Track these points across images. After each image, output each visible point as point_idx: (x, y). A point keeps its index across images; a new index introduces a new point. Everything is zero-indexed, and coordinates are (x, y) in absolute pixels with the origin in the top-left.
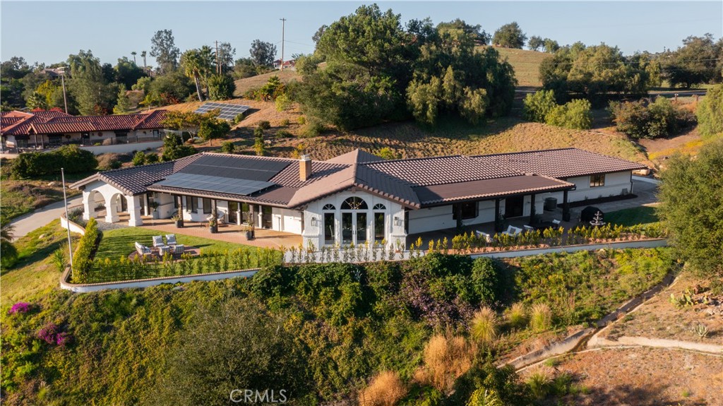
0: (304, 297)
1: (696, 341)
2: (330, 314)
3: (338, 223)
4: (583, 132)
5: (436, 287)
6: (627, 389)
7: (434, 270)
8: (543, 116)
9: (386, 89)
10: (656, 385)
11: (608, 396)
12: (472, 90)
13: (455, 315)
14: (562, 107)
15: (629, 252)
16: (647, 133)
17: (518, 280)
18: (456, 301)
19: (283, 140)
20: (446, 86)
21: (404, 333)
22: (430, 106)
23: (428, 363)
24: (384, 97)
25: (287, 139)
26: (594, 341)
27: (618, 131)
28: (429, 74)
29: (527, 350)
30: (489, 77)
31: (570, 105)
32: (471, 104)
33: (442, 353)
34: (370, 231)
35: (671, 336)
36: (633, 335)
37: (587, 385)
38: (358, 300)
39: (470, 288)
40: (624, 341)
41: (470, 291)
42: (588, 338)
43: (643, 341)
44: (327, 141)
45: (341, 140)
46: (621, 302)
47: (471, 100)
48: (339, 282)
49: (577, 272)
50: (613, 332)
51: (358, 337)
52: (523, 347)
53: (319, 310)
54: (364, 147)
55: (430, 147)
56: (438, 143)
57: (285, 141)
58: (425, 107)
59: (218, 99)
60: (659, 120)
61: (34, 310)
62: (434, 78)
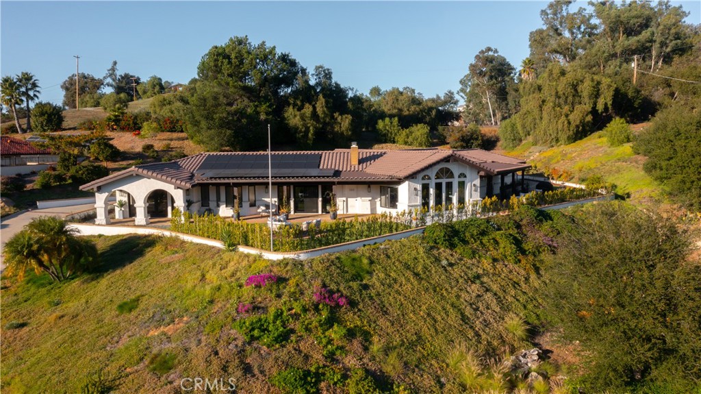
0: (475, 245)
2: (504, 256)
3: (432, 191)
8: (394, 138)
9: (267, 114)
12: (341, 116)
14: (407, 131)
22: (311, 128)
24: (267, 120)
28: (302, 101)
31: (413, 128)
32: (340, 127)
34: (455, 199)
38: (513, 244)
47: (341, 124)
48: (488, 232)
53: (495, 254)
58: (307, 129)
59: (45, 131)
61: (281, 280)
62: (307, 105)
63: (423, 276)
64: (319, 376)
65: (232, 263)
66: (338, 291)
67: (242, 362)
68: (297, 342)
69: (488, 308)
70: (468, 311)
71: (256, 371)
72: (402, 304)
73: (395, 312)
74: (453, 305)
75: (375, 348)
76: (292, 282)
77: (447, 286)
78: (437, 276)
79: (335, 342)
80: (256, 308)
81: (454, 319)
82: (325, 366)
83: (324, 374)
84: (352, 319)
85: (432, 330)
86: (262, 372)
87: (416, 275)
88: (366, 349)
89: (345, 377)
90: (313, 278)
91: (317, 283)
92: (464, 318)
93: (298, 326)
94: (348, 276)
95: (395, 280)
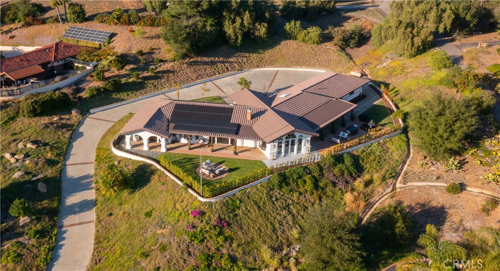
0: (293, 185)
1: (433, 182)
2: (306, 191)
3: (283, 145)
4: (320, 47)
5: (336, 170)
6: (419, 204)
7: (333, 164)
8: (296, 36)
9: (211, 25)
10: (427, 201)
11: (414, 208)
12: (260, 25)
13: (347, 182)
14: (305, 31)
15: (391, 140)
16: (349, 45)
17: (361, 162)
18: (345, 176)
19: (159, 65)
20: (246, 23)
21: (334, 193)
22: (240, 37)
23: (348, 204)
24: (211, 31)
25: (162, 64)
26: (398, 185)
27: (335, 45)
28: (235, 16)
29: (378, 193)
30: (267, 15)
31: (309, 29)
32: (259, 33)
33: (353, 200)
34: (296, 147)
35: (424, 181)
36: (411, 181)
37: (405, 204)
38: (313, 183)
39: (347, 168)
40: (409, 184)
41: (348, 171)
42: (395, 184)
43: (415, 184)
44: (186, 63)
45: (193, 61)
46: (399, 166)
47: (259, 30)
48: (303, 176)
49: (378, 153)
50: (405, 181)
51: (320, 198)
52: (376, 192)
53: (302, 190)
54: (207, 65)
55: (240, 60)
56: (243, 57)
57: (161, 65)
58: (237, 38)
59: (76, 22)
60: (355, 38)
61: (203, 213)
62: (238, 18)
63: (262, 208)
64: (212, 257)
65: (186, 199)
66: (225, 219)
67: (188, 251)
68: (207, 242)
69: (287, 223)
70: (277, 226)
71: (192, 254)
72: (249, 224)
73: (245, 228)
74: (271, 224)
75: (234, 245)
76: (207, 215)
77: (271, 212)
78: (269, 207)
79: (220, 243)
80: (194, 227)
81: (269, 231)
82: (215, 253)
83: (214, 256)
84: (228, 232)
85: (259, 237)
86: (194, 255)
87: (259, 207)
88: (231, 246)
89: (221, 257)
90: (216, 212)
91: (217, 215)
92: (274, 230)
93: (207, 236)
94: (229, 211)
95: (249, 211)
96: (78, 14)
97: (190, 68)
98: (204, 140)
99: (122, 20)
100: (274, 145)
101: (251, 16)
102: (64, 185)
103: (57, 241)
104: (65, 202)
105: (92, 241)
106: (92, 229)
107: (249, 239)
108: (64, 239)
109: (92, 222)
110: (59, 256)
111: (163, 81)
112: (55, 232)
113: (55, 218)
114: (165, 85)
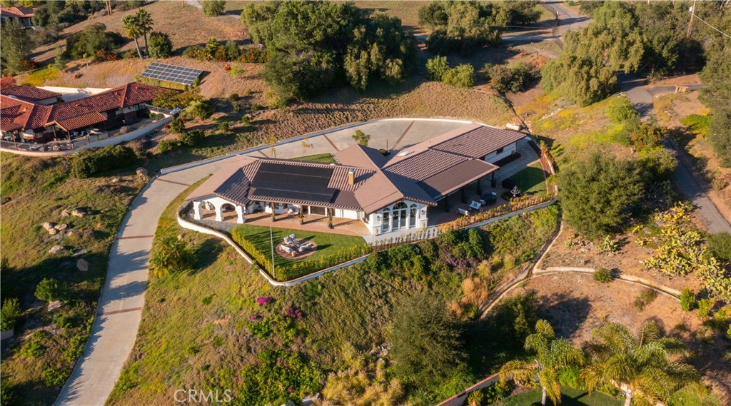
0: (396, 268)
1: (580, 267)
2: (413, 276)
3: (390, 217)
4: (471, 91)
5: (456, 251)
6: (556, 295)
7: (453, 242)
8: (441, 77)
9: (328, 62)
10: (568, 291)
11: (549, 299)
12: (392, 62)
13: (469, 265)
14: (453, 70)
15: (537, 213)
16: (510, 89)
17: (491, 240)
18: (467, 257)
19: (258, 112)
20: (373, 58)
21: (450, 279)
22: (364, 77)
23: (466, 293)
24: (327, 69)
25: (261, 111)
26: (535, 270)
27: (492, 88)
28: (359, 49)
29: (508, 279)
30: (402, 49)
31: (459, 68)
32: (391, 72)
33: (472, 288)
34: (408, 219)
35: (568, 265)
36: (552, 266)
37: (539, 295)
38: (423, 265)
39: (471, 248)
40: (548, 269)
41: (472, 251)
42: (531, 269)
43: (557, 269)
44: (293, 111)
45: (302, 109)
46: (541, 246)
47: (391, 69)
48: (410, 256)
49: (516, 229)
50: (544, 265)
51: (430, 285)
52: (505, 279)
53: (407, 274)
54: (320, 113)
55: (365, 107)
56: (370, 103)
57: (260, 113)
58: (360, 79)
59: (159, 57)
60: (518, 79)
61: (272, 301)
62: (363, 52)
63: (351, 295)
64: (278, 355)
65: (254, 283)
66: (300, 307)
67: (248, 346)
68: (273, 336)
69: (381, 315)
70: (368, 318)
71: (253, 351)
72: (331, 314)
73: (325, 319)
74: (360, 315)
75: (308, 341)
76: (278, 302)
77: (362, 301)
78: (360, 294)
79: (290, 338)
80: (259, 317)
81: (356, 325)
82: (282, 350)
83: (280, 354)
84: (301, 324)
85: (341, 331)
86: (255, 351)
87: (347, 294)
88: (303, 341)
89: (289, 355)
90: (289, 300)
91: (290, 304)
92: (363, 323)
93: (274, 328)
94: (307, 298)
95: (333, 299)
96: (162, 46)
97: (298, 117)
98: (294, 210)
99: (217, 54)
100: (378, 217)
101: (380, 50)
102: (112, 263)
103: (92, 331)
104: (109, 284)
105: (135, 332)
106: (137, 318)
107: (329, 335)
108: (101, 329)
109: (139, 309)
110: (92, 350)
111: (260, 134)
112: (90, 321)
113: (94, 303)
114: (263, 138)
